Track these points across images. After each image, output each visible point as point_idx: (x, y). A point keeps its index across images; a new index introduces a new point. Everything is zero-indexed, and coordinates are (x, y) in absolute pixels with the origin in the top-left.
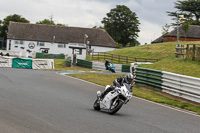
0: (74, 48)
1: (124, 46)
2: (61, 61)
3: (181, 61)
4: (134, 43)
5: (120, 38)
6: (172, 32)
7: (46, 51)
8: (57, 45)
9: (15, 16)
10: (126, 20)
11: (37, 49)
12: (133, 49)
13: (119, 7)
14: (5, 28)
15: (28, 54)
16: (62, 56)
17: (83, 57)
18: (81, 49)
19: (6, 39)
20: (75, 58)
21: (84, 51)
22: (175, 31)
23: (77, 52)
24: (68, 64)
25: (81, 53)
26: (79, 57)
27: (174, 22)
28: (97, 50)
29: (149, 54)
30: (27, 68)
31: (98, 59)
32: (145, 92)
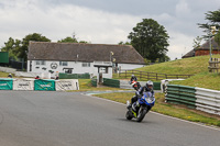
0: (99, 67)
1: (153, 62)
2: (86, 81)
3: (215, 76)
4: (163, 58)
5: (148, 54)
6: (204, 45)
7: (70, 70)
8: (81, 64)
9: (35, 35)
10: (154, 34)
11: (60, 69)
12: (163, 65)
13: (145, 20)
14: (25, 48)
15: (50, 75)
16: (87, 76)
17: (109, 75)
18: (107, 67)
19: (26, 60)
20: (101, 77)
21: (110, 70)
22: (207, 44)
23: (102, 70)
24: (94, 84)
25: (107, 72)
26: (105, 76)
27: (206, 34)
28: (124, 67)
29: (180, 70)
30: (50, 90)
31: (126, 77)
32: (178, 111)
